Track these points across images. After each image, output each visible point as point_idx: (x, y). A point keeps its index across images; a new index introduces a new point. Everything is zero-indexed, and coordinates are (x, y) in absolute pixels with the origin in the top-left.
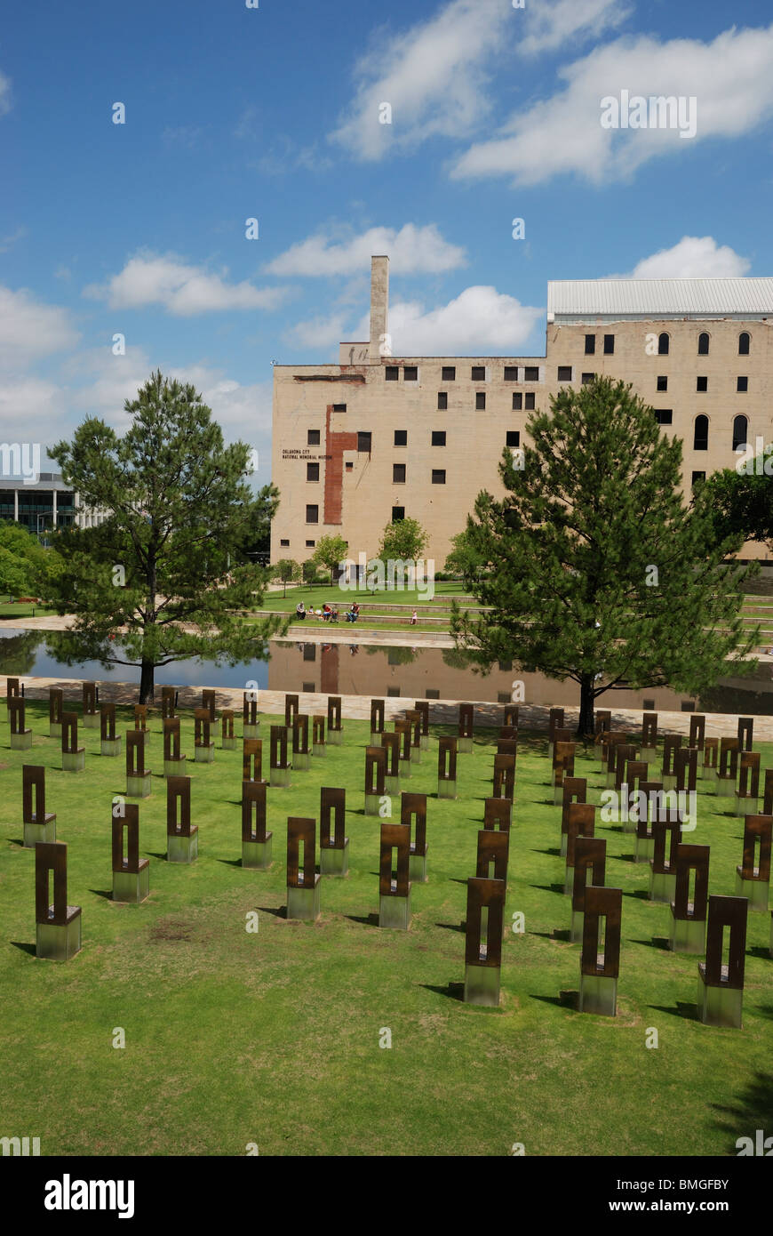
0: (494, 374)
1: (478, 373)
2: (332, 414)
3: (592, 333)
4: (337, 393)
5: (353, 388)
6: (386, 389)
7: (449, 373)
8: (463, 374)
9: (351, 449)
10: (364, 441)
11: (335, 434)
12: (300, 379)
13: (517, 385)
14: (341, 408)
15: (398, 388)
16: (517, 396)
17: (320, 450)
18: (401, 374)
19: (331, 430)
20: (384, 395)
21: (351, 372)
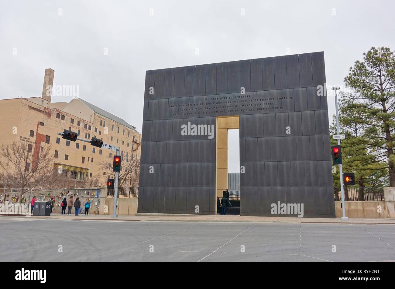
0: (82, 125)
1: (79, 124)
2: (39, 126)
3: (102, 120)
4: (42, 117)
5: (47, 117)
6: (56, 121)
7: (72, 121)
8: (76, 122)
9: (43, 141)
10: (47, 139)
11: (39, 134)
12: (30, 107)
13: (87, 130)
14: (42, 124)
15: (59, 122)
16: (86, 134)
17: (33, 139)
18: (61, 117)
19: (38, 132)
20: (55, 123)
21: (47, 111)
